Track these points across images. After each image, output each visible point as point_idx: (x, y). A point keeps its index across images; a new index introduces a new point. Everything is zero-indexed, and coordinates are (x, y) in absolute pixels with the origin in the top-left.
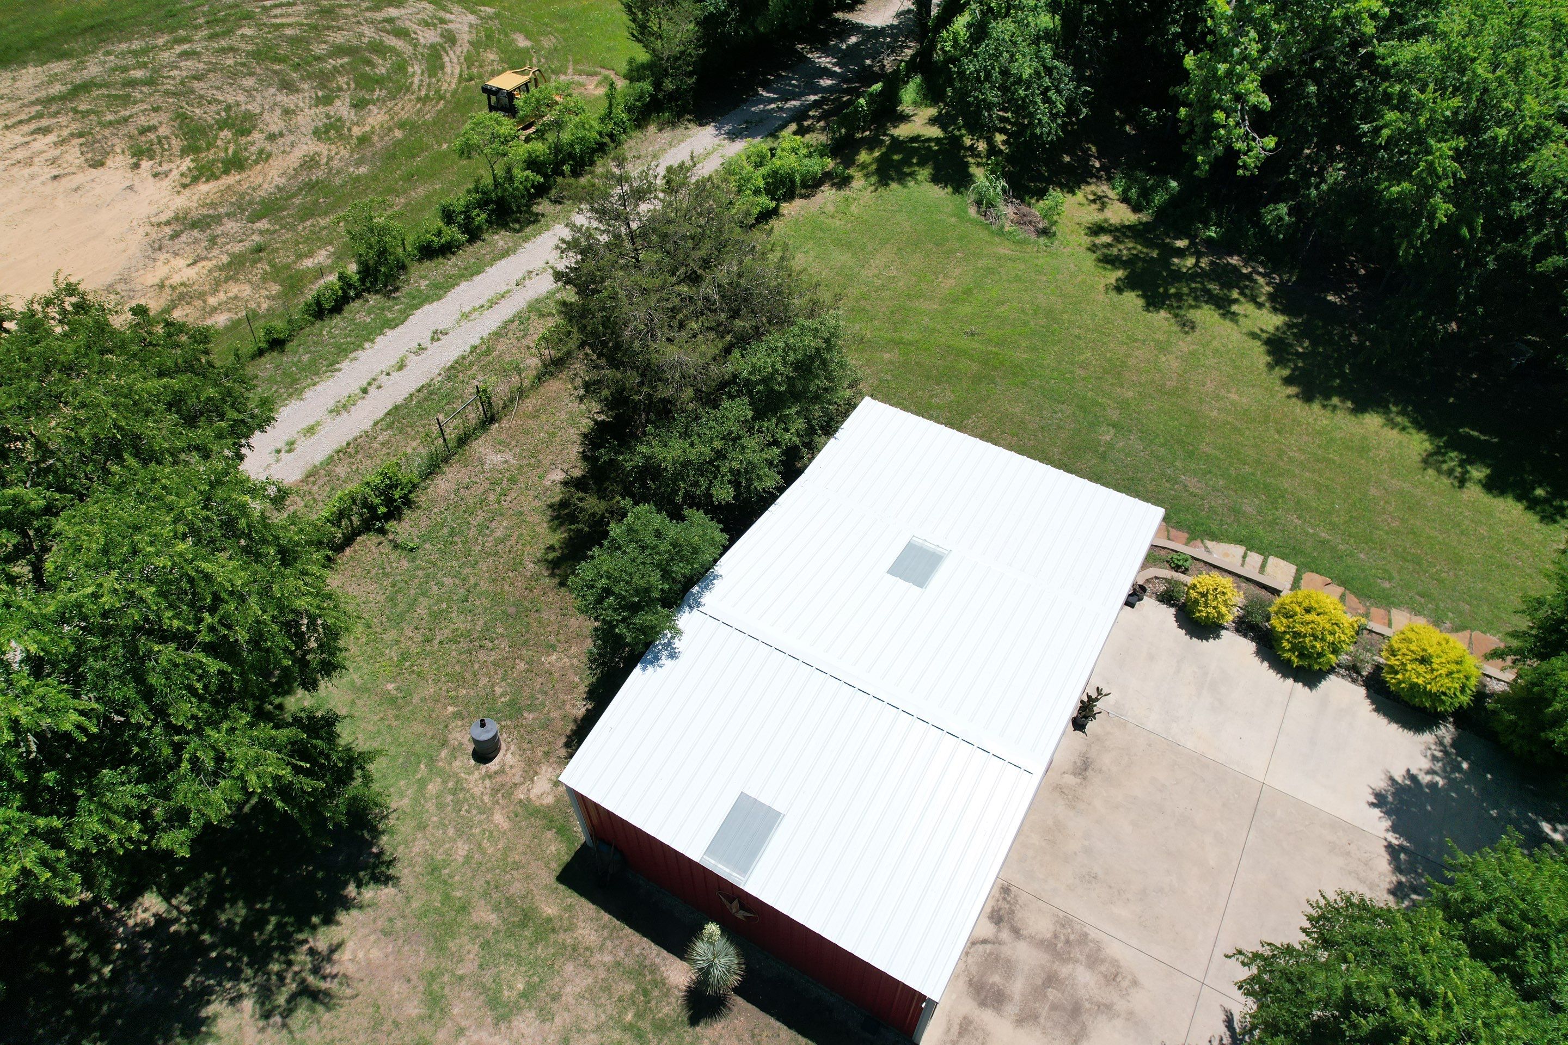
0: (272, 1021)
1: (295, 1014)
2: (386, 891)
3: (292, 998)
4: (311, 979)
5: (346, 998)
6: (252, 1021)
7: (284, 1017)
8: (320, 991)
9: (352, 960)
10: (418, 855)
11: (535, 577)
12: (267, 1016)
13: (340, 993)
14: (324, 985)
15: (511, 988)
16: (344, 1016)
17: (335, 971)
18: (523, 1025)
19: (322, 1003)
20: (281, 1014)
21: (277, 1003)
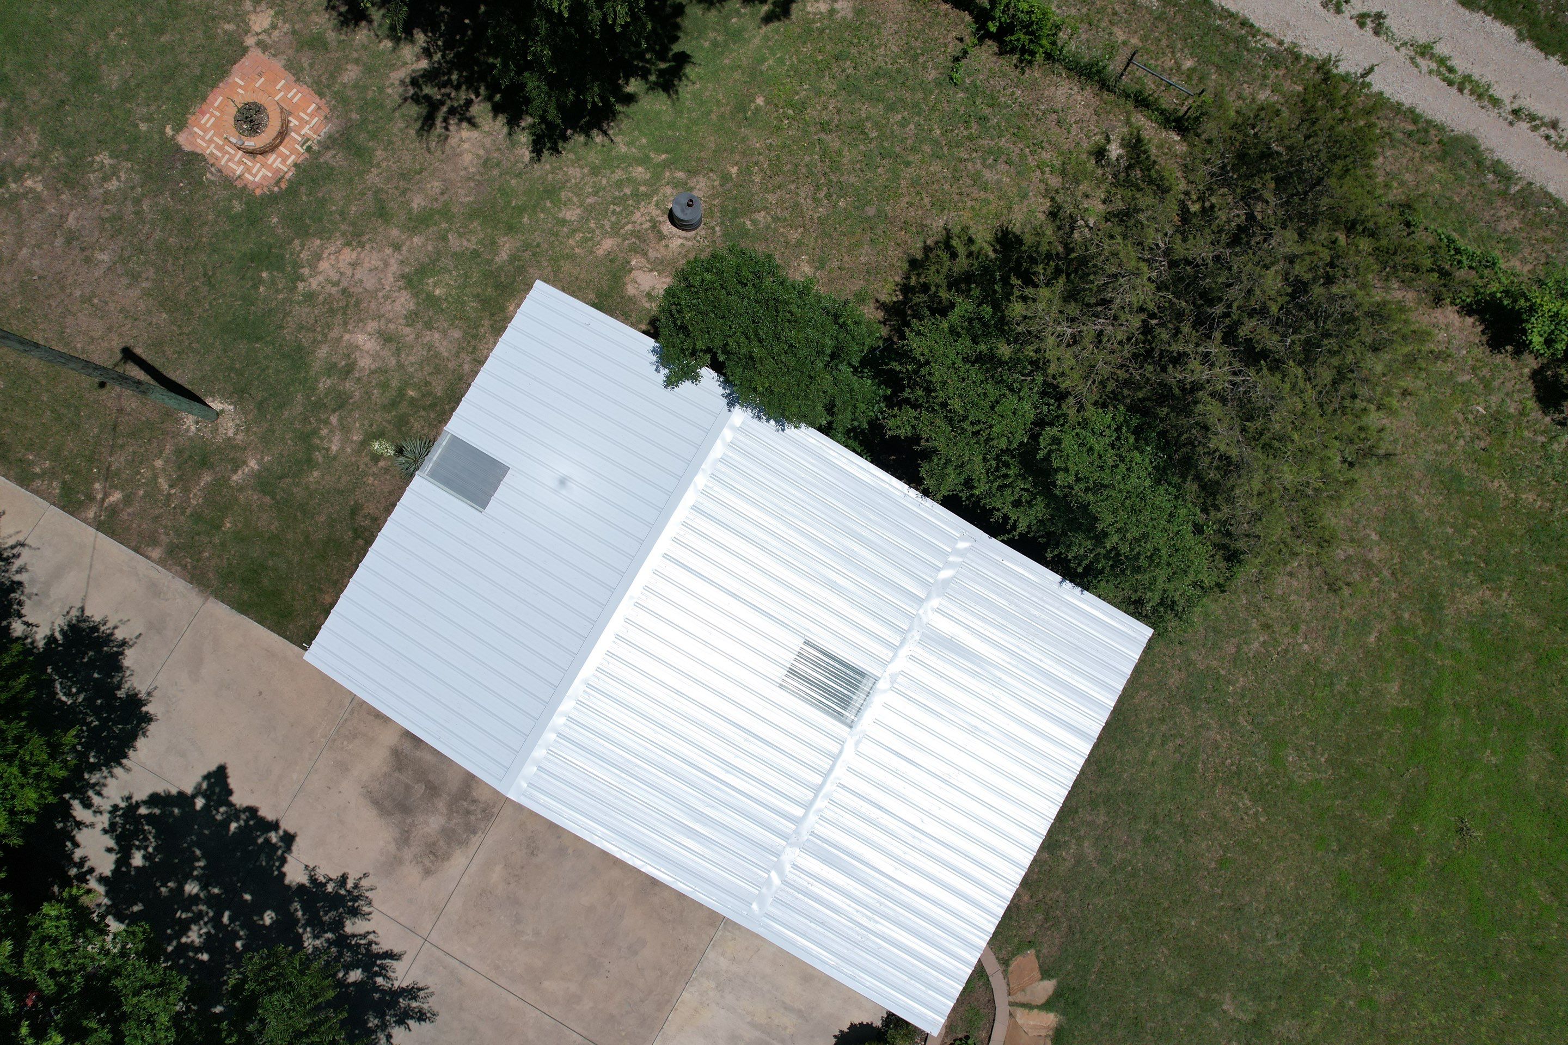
0: (410, 88)
1: (414, 105)
2: (527, 153)
3: (428, 98)
4: (445, 109)
5: (428, 144)
6: (409, 71)
7: (412, 98)
8: (434, 120)
9: (461, 140)
10: (566, 174)
11: (922, 228)
12: (414, 82)
13: (432, 137)
14: (439, 123)
15: (436, 285)
16: (412, 146)
17: (451, 128)
18: (403, 300)
19: (423, 125)
20: (415, 94)
21: (424, 87)
